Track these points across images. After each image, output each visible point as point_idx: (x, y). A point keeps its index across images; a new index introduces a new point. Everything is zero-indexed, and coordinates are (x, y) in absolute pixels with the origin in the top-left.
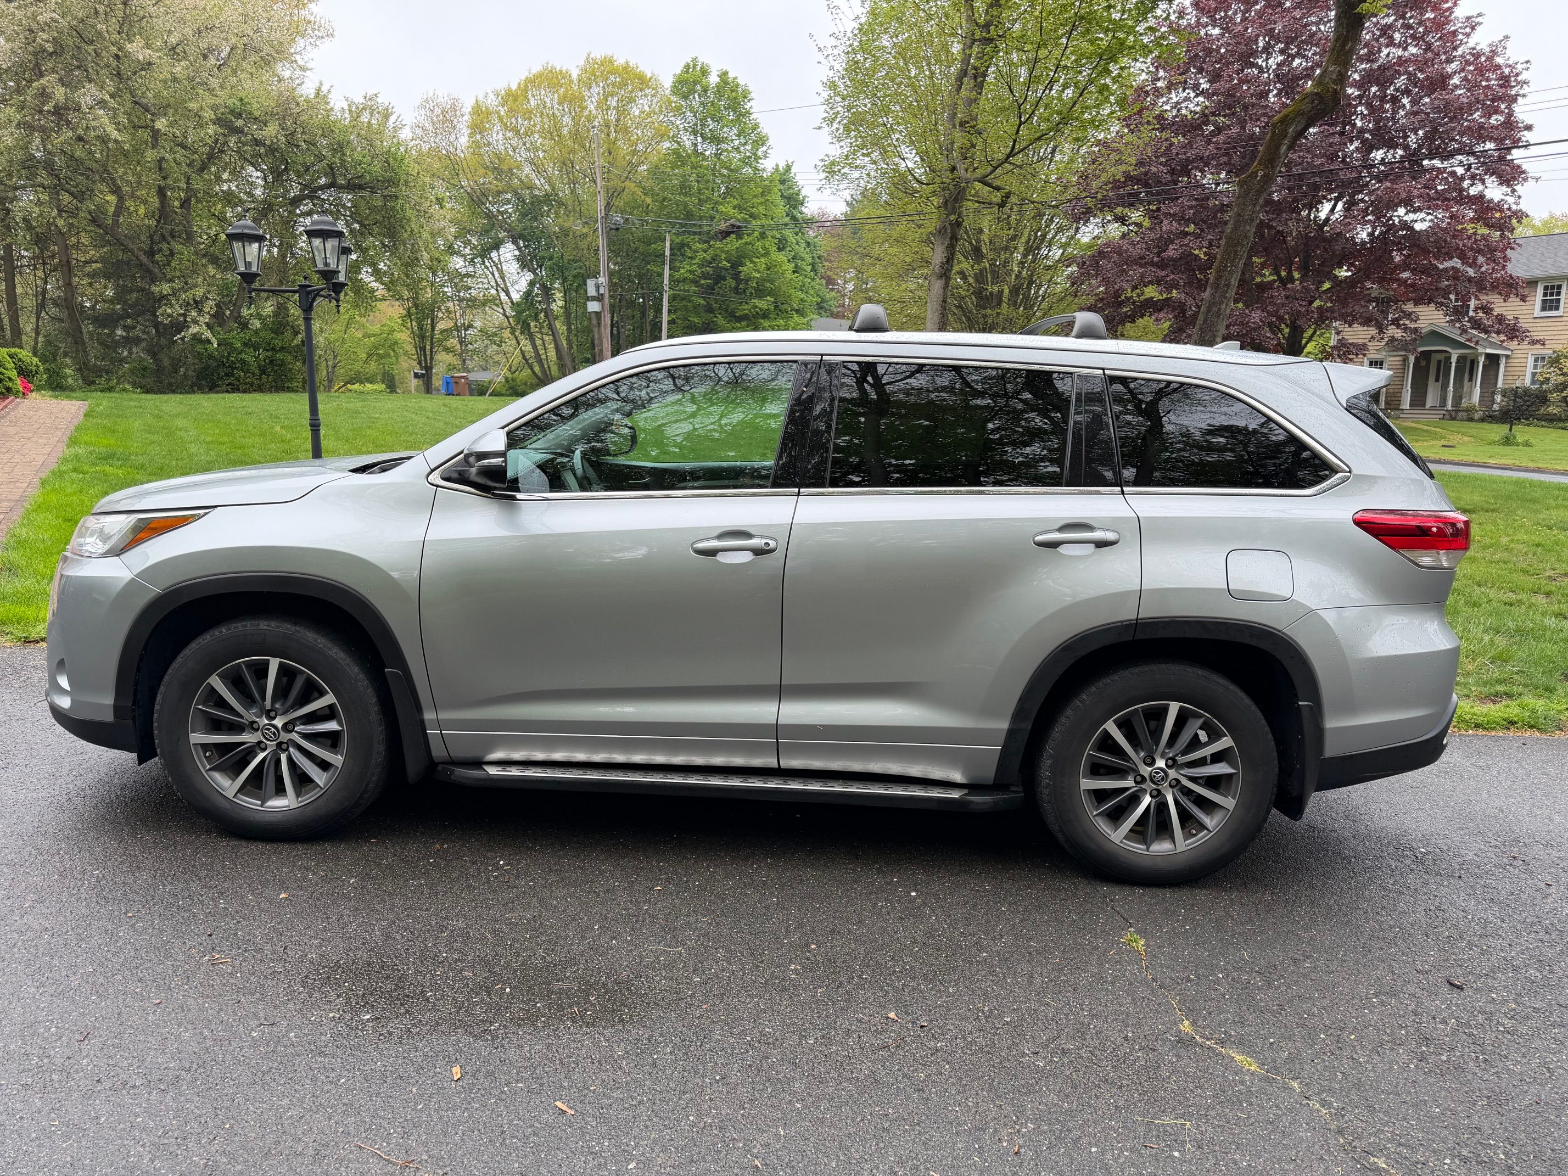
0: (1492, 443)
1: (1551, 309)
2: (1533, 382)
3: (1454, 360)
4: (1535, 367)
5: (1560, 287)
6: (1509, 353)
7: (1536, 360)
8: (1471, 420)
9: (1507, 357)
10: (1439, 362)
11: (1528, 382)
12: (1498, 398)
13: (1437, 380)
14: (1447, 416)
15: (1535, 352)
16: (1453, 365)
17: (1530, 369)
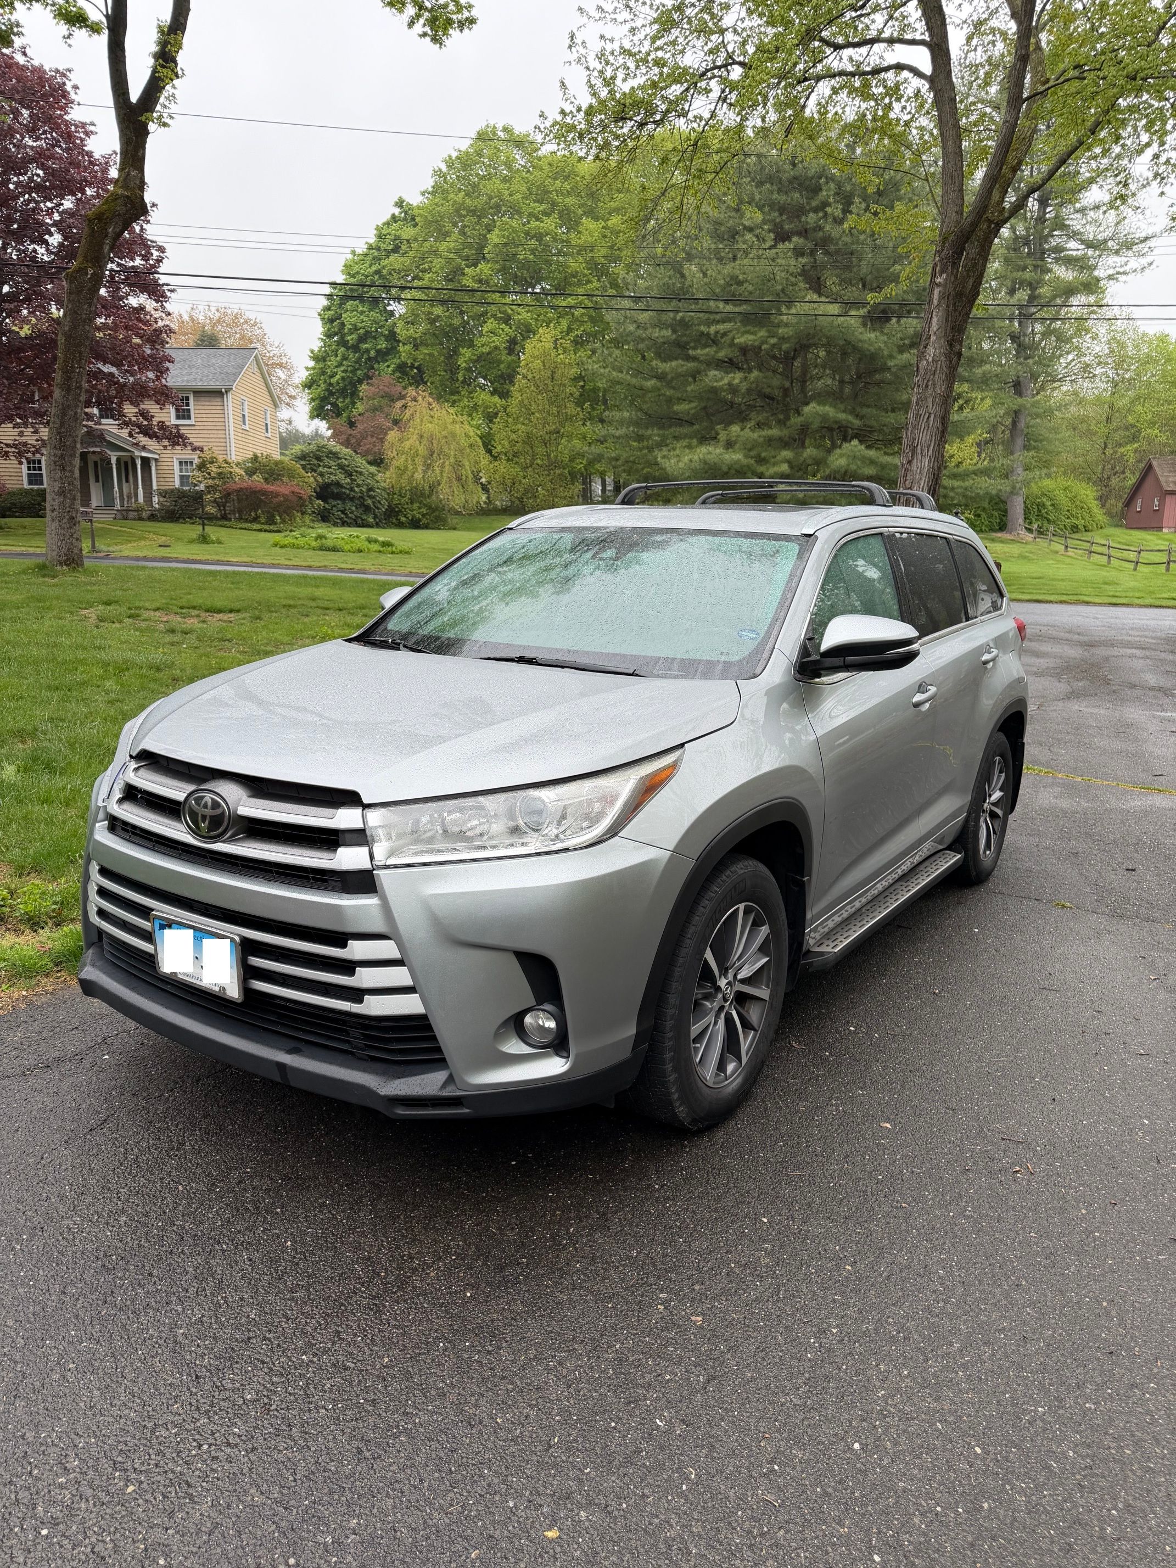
0: (191, 541)
1: (184, 418)
2: (182, 484)
3: (114, 461)
4: (181, 470)
5: (187, 398)
6: (156, 456)
7: (181, 463)
8: (141, 519)
9: (156, 460)
10: (96, 463)
11: (177, 484)
12: (155, 499)
13: (97, 481)
14: (119, 516)
15: (179, 457)
16: (114, 466)
17: (177, 473)
